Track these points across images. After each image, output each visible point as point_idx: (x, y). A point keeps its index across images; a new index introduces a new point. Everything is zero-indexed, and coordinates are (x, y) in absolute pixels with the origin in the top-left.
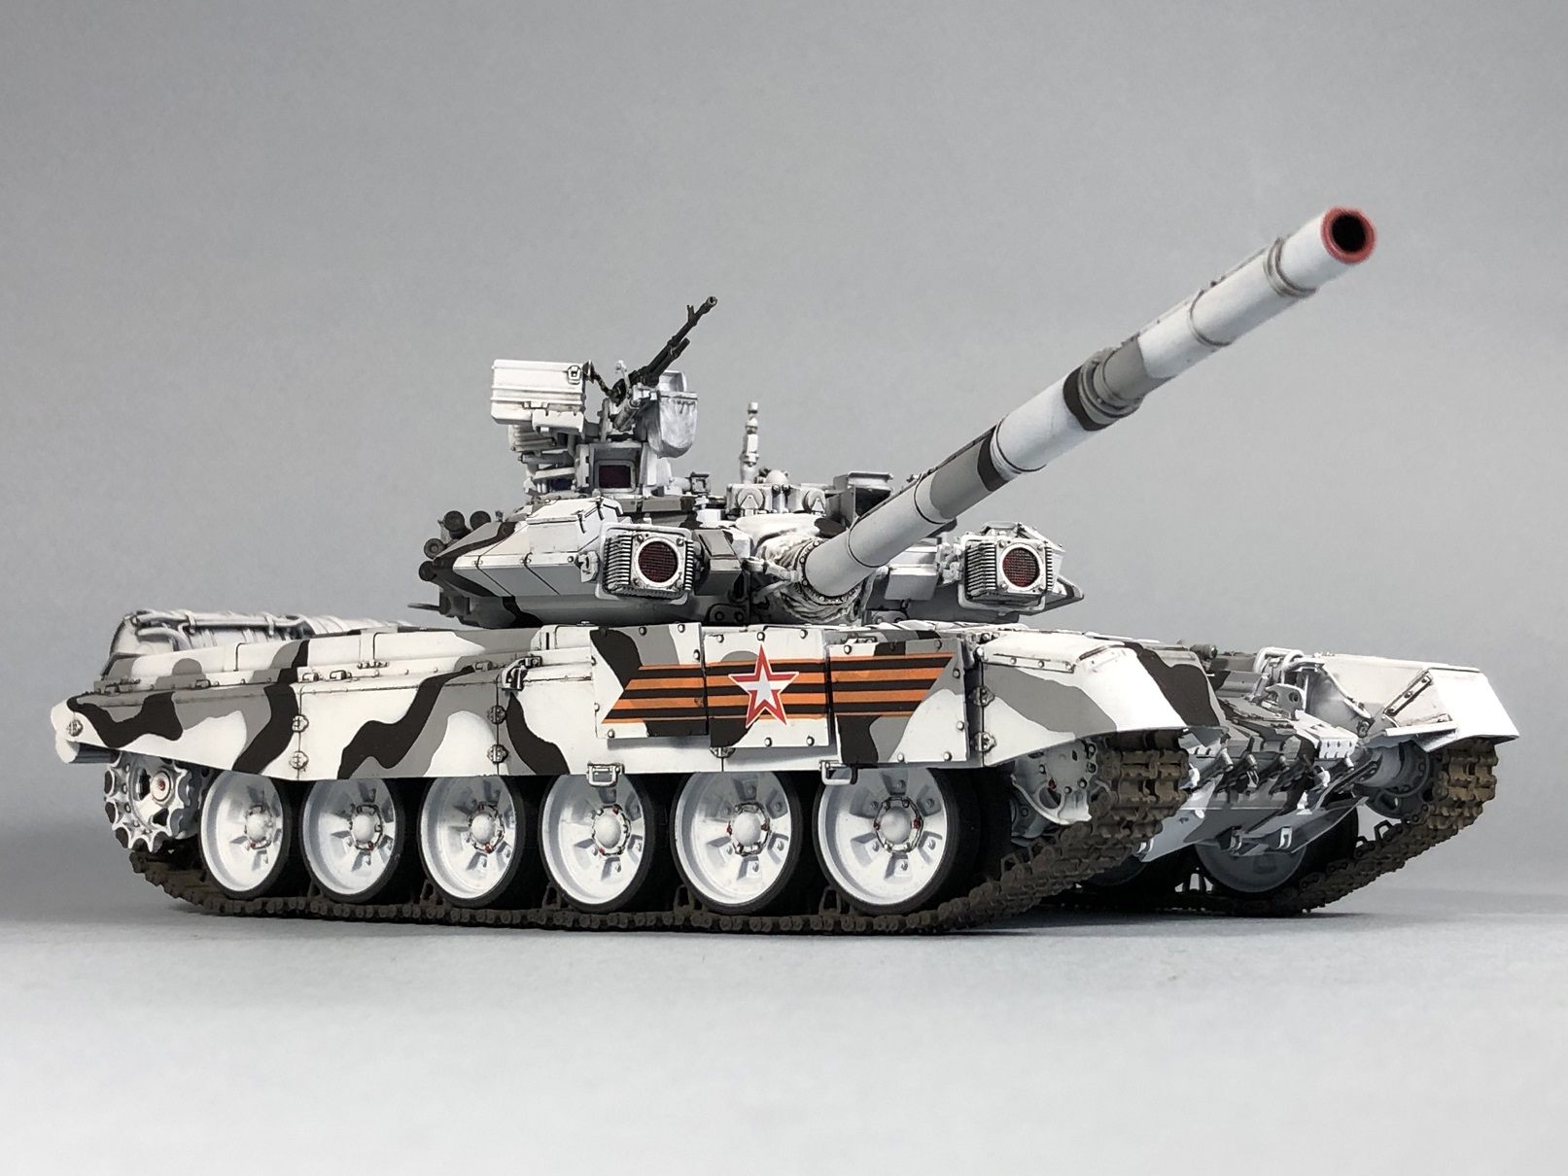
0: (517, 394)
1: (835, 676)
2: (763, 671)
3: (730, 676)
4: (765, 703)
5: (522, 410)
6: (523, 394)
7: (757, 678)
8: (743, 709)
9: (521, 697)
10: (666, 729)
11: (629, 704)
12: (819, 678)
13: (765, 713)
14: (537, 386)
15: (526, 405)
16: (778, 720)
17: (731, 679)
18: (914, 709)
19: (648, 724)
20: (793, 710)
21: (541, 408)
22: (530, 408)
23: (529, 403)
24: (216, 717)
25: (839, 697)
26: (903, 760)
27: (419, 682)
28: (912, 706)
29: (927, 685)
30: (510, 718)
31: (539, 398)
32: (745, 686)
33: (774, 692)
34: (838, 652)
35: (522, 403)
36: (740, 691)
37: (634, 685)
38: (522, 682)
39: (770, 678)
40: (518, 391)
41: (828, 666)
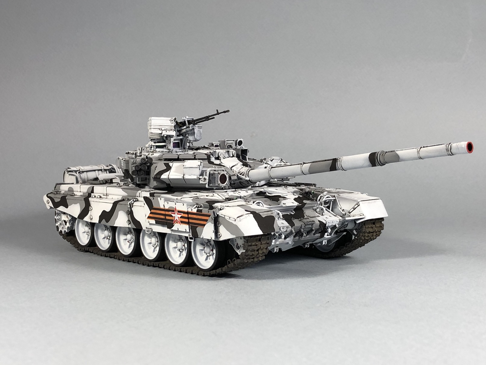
0: (158, 126)
1: (190, 216)
2: (176, 212)
3: (170, 212)
4: (177, 220)
5: (159, 130)
6: (159, 126)
7: (175, 214)
8: (172, 220)
9: (132, 209)
10: (159, 222)
11: (152, 215)
12: (186, 215)
13: (177, 222)
14: (163, 124)
15: (160, 129)
16: (179, 224)
17: (170, 213)
18: (204, 226)
19: (155, 221)
20: (182, 222)
21: (164, 130)
22: (161, 130)
24: (75, 204)
25: (190, 221)
26: (203, 238)
27: (113, 202)
28: (204, 225)
29: (206, 220)
30: (130, 213)
31: (164, 127)
32: (173, 215)
33: (178, 217)
34: (190, 210)
35: (159, 129)
36: (172, 216)
37: (152, 211)
38: (133, 205)
39: (177, 214)
40: (158, 125)
41: (188, 213)
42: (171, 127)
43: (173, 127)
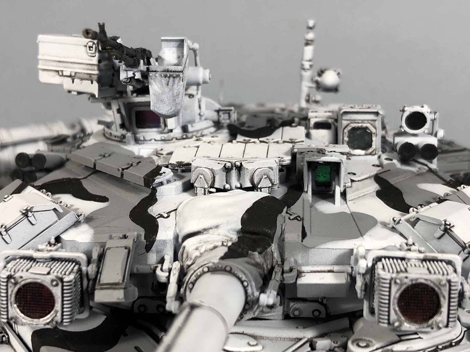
0: (55, 64)
6: (59, 64)
14: (67, 58)
15: (60, 73)
21: (70, 76)
22: (63, 75)
23: (62, 71)
31: (69, 68)
35: (58, 71)
40: (55, 61)
42: (90, 67)
43: (96, 68)
